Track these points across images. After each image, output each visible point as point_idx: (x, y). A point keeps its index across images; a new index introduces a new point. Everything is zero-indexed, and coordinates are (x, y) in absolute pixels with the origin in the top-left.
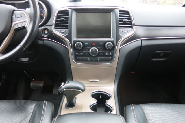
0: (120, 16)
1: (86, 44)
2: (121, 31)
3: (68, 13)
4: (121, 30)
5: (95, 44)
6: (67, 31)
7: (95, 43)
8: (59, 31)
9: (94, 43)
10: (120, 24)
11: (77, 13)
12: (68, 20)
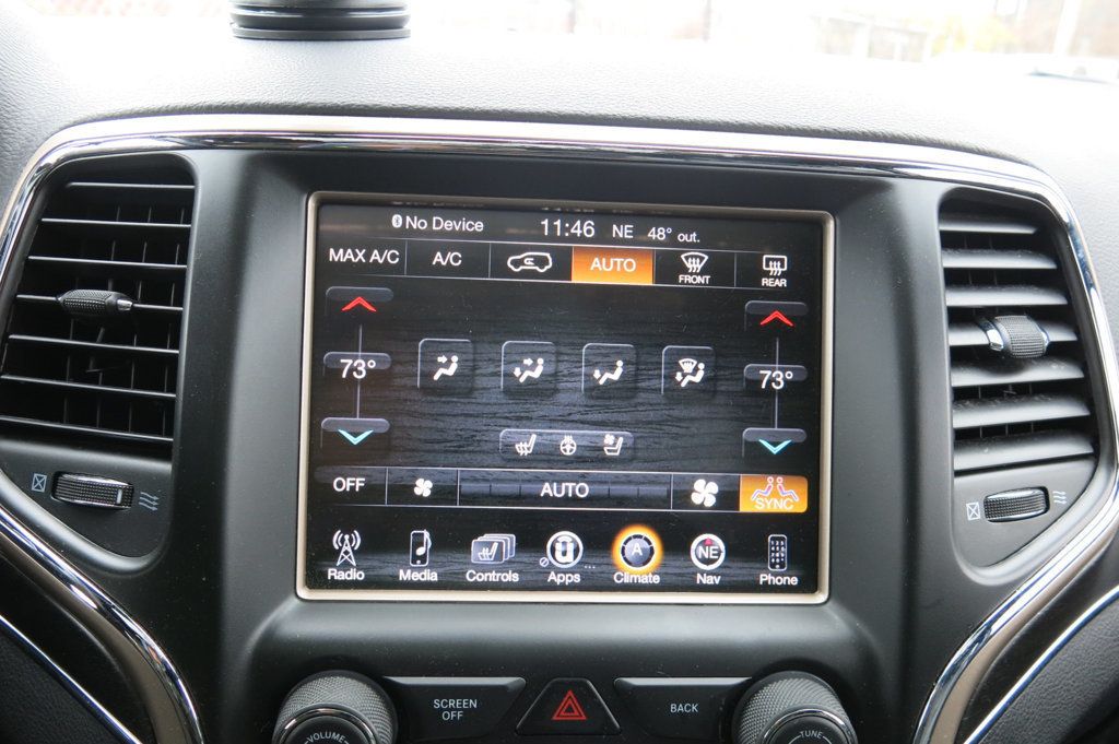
0: (956, 279)
1: (452, 710)
2: (974, 511)
3: (183, 205)
4: (970, 494)
5: (579, 715)
6: (149, 502)
7: (585, 698)
8: (40, 481)
9: (570, 698)
10: (963, 396)
11: (320, 205)
12: (167, 329)
